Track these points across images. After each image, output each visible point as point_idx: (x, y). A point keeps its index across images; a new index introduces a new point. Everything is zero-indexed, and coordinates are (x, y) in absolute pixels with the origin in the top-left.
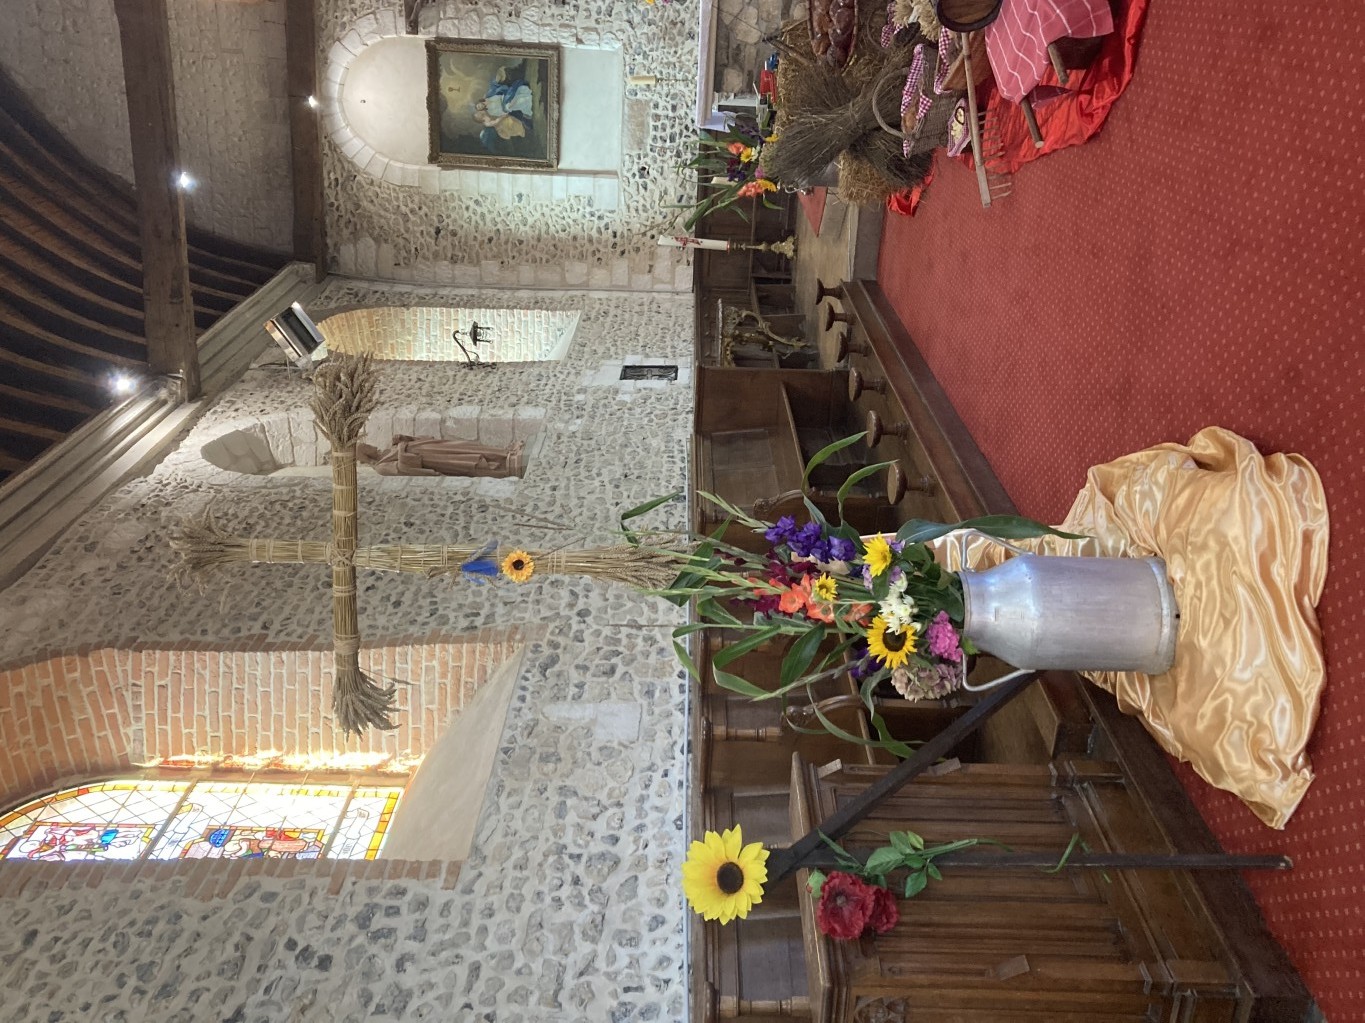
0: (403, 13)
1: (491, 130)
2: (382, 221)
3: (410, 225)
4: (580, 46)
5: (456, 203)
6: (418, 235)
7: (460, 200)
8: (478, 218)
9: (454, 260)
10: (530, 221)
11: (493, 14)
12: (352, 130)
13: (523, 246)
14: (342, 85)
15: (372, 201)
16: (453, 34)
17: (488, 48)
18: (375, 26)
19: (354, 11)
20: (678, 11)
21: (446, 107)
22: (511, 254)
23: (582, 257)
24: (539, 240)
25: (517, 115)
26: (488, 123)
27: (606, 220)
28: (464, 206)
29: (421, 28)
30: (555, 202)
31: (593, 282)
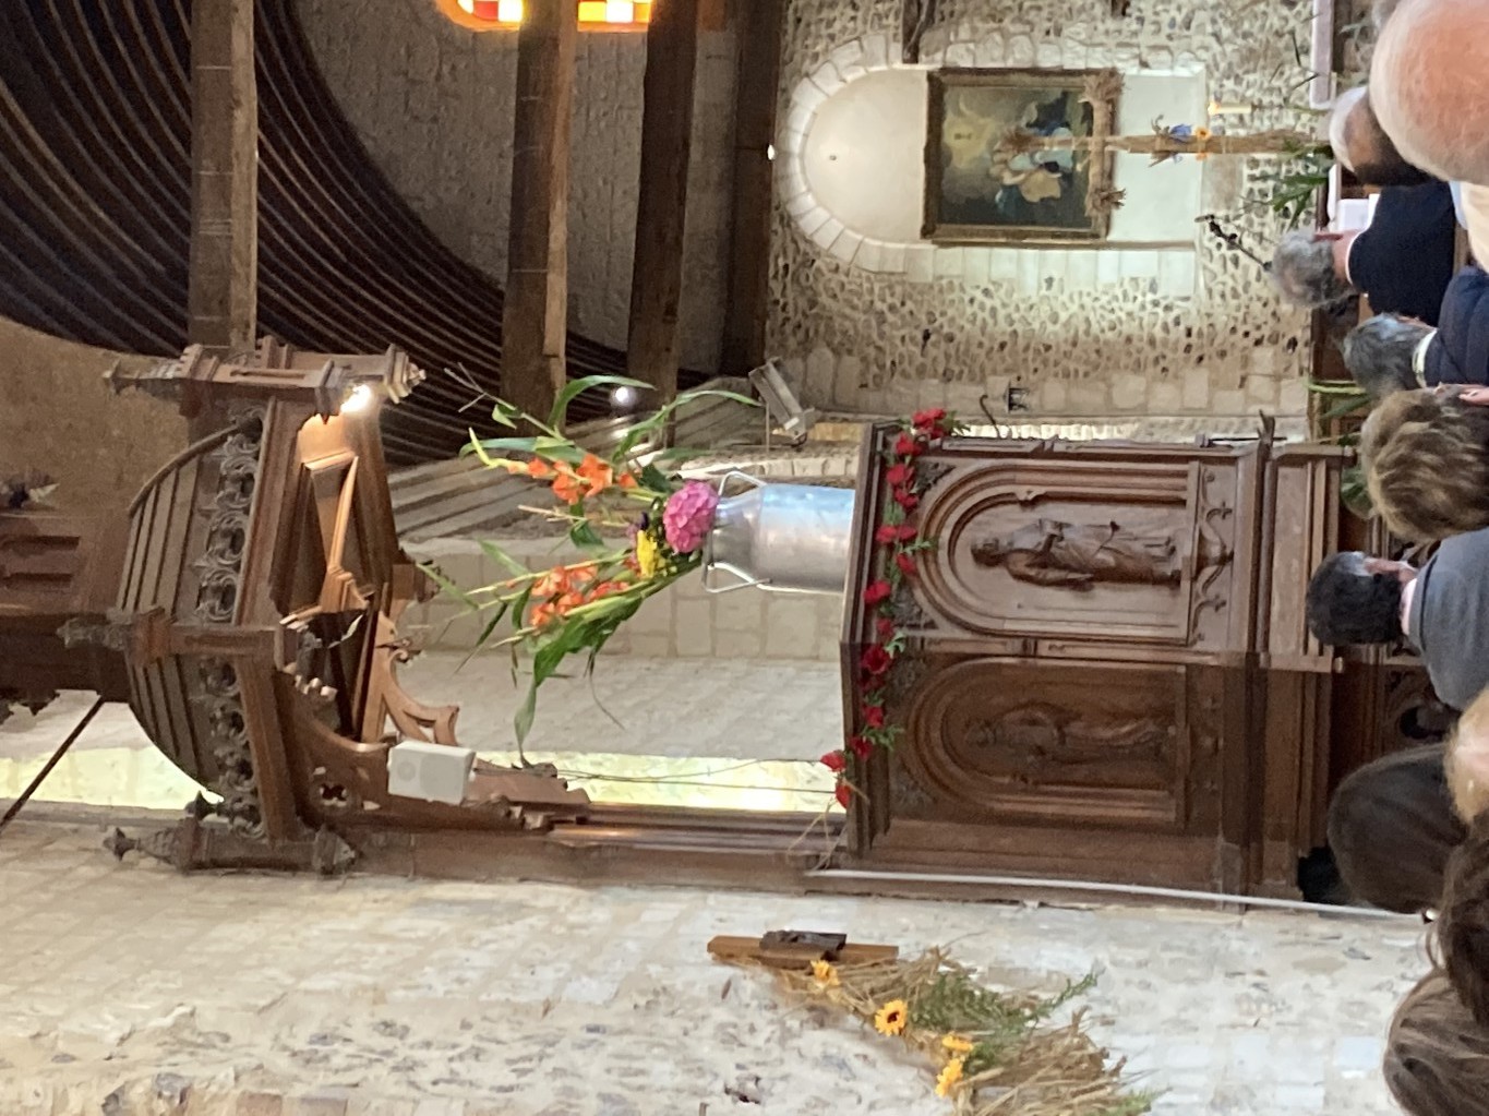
0: (900, 37)
1: (1013, 191)
2: (847, 324)
3: (886, 328)
4: (1146, 72)
5: (954, 296)
6: (898, 342)
7: (962, 289)
8: (986, 315)
9: (947, 377)
10: (1063, 316)
11: (1023, 33)
12: (816, 196)
13: (1051, 355)
14: (806, 136)
15: (835, 296)
16: (967, 63)
17: (1014, 78)
18: (859, 56)
19: (832, 37)
20: (1286, 19)
21: (950, 158)
22: (1032, 367)
23: (1138, 367)
24: (1074, 344)
25: (1052, 167)
26: (1009, 180)
27: (1175, 312)
28: (967, 299)
29: (922, 56)
30: (1100, 288)
31: (1152, 405)
